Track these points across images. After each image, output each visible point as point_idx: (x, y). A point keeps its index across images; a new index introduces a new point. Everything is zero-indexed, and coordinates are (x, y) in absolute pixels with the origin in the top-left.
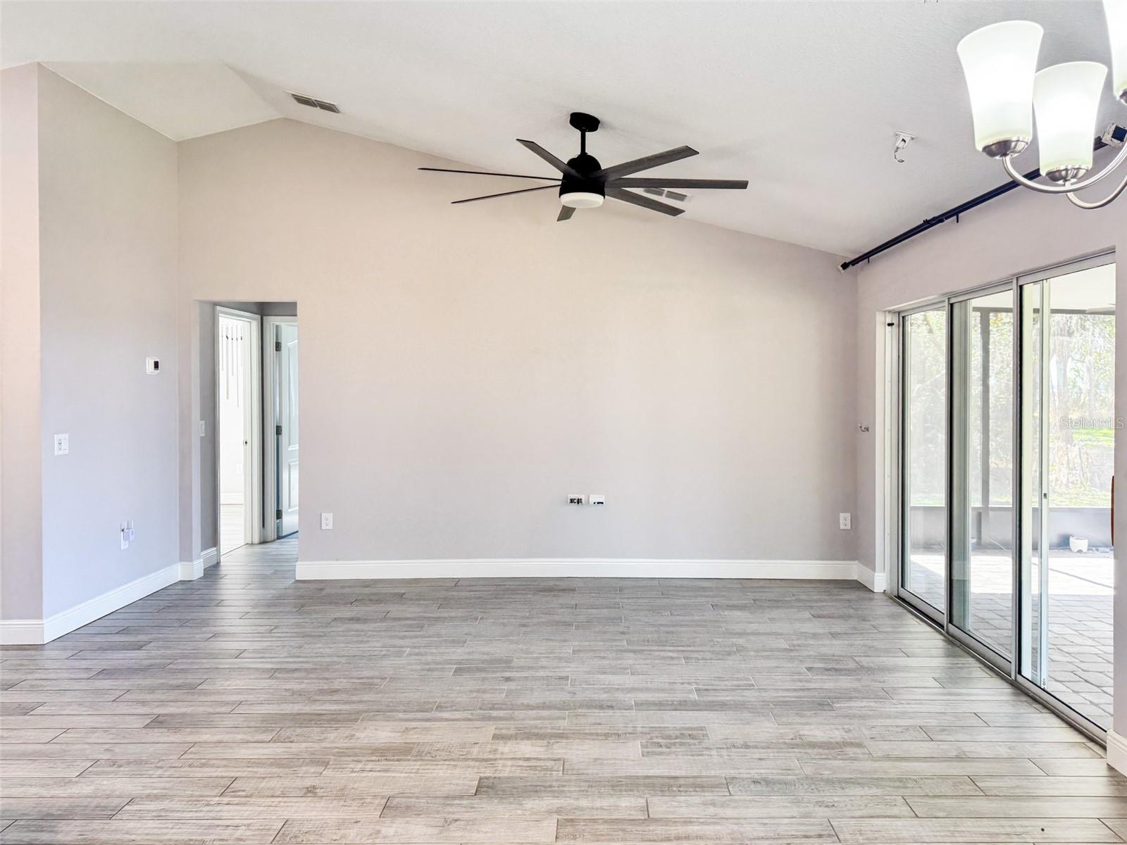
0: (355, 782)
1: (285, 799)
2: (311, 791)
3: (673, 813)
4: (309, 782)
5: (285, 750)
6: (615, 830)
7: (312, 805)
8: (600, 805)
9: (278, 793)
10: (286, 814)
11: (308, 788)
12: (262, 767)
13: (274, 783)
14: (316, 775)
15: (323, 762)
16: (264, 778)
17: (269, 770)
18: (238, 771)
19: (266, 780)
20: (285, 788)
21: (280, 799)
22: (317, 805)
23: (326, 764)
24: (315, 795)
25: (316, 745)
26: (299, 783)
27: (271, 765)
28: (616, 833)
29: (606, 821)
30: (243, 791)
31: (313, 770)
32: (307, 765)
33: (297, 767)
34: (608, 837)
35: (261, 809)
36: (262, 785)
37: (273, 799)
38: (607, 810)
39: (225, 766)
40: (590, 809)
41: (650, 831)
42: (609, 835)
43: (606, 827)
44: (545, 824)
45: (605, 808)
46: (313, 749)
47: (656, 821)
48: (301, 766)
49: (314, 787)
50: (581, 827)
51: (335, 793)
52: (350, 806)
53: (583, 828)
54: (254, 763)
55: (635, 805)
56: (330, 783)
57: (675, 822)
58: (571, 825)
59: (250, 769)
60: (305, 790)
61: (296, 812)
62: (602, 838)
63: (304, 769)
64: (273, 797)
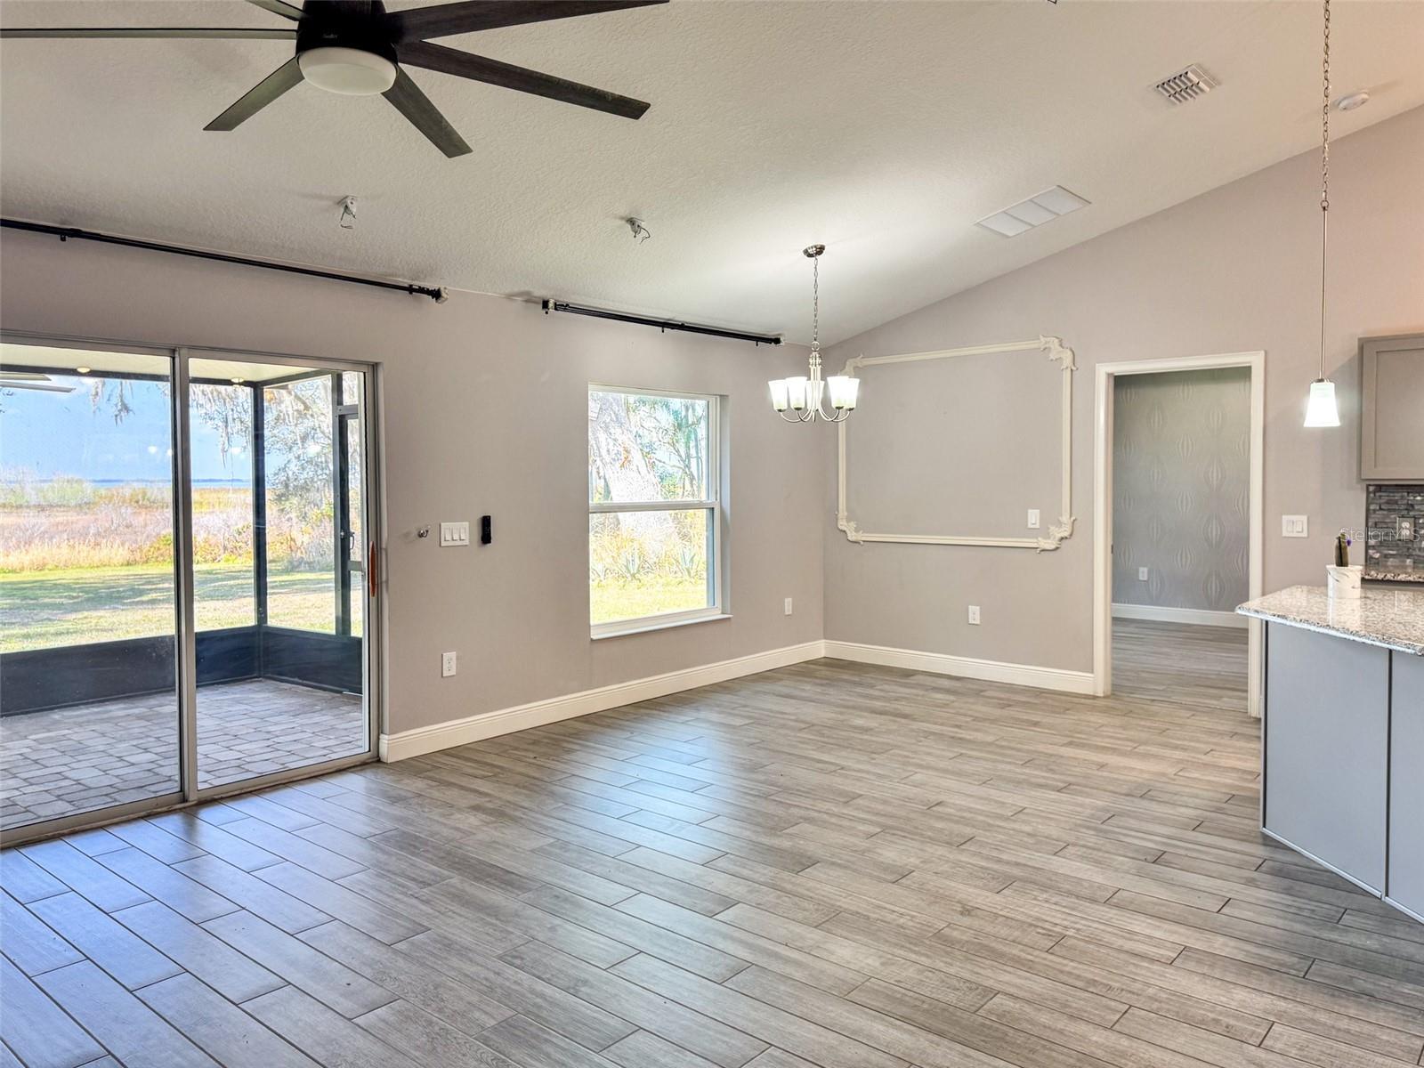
0: (917, 905)
1: (995, 911)
2: (967, 911)
4: (966, 921)
5: (981, 971)
7: (970, 898)
9: (1001, 919)
10: (998, 898)
11: (969, 915)
12: (1015, 955)
13: (1004, 932)
14: (955, 926)
15: (939, 938)
16: (1014, 941)
17: (1006, 949)
18: (1045, 959)
19: (1011, 938)
20: (992, 922)
21: (1001, 913)
22: (965, 896)
23: (938, 935)
24: (963, 906)
25: (940, 965)
26: (976, 923)
27: (1002, 955)
30: (1039, 933)
31: (955, 934)
32: (959, 942)
33: (973, 943)
35: (1022, 910)
36: (1017, 933)
37: (1008, 915)
39: (1062, 972)
46: (944, 959)
48: (967, 942)
49: (962, 913)
51: (943, 902)
52: (936, 886)
54: (1023, 965)
56: (943, 913)
59: (1030, 957)
60: (973, 913)
61: (987, 897)
63: (964, 938)
64: (1007, 918)
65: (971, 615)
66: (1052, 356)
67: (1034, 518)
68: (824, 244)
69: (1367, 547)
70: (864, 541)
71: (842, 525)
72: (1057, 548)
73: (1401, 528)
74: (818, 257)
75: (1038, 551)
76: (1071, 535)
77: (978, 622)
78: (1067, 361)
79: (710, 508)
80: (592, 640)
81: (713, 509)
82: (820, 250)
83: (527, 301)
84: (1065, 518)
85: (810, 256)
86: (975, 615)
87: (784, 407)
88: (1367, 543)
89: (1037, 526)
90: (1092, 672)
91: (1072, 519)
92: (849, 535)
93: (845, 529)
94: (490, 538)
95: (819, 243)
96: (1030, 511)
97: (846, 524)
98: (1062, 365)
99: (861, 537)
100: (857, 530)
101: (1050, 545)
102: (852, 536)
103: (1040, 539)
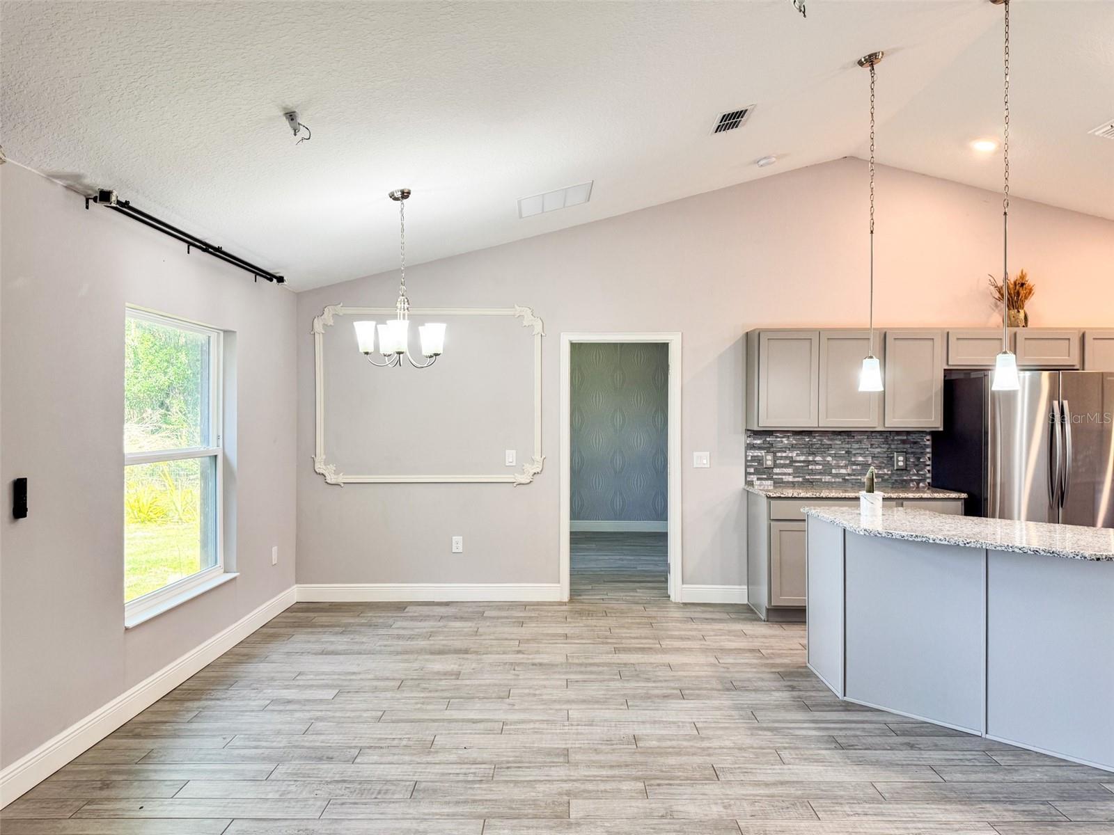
3: (461, 824)
6: (518, 809)
8: (529, 831)
28: (517, 806)
29: (526, 816)
34: (526, 803)
38: (524, 826)
40: (539, 827)
41: (488, 808)
42: (525, 805)
43: (526, 811)
44: (581, 814)
45: (525, 828)
47: (479, 817)
50: (548, 812)
53: (546, 811)
55: (495, 831)
57: (462, 815)
58: (557, 812)
62: (531, 803)
65: (454, 545)
66: (525, 323)
67: (511, 456)
68: (410, 189)
69: (747, 474)
70: (344, 483)
71: (320, 467)
72: (531, 482)
73: (766, 460)
74: (405, 201)
75: (515, 485)
76: (541, 471)
77: (460, 550)
78: (538, 328)
79: (213, 456)
80: (127, 629)
81: (216, 456)
82: (405, 195)
83: (68, 188)
84: (537, 457)
85: (396, 199)
86: (458, 543)
87: (371, 350)
88: (746, 470)
89: (514, 464)
90: (559, 582)
91: (543, 458)
92: (327, 478)
93: (324, 472)
94: (26, 510)
95: (406, 187)
96: (507, 452)
97: (324, 467)
98: (533, 331)
99: (341, 479)
100: (337, 473)
101: (524, 479)
102: (331, 479)
103: (516, 474)
